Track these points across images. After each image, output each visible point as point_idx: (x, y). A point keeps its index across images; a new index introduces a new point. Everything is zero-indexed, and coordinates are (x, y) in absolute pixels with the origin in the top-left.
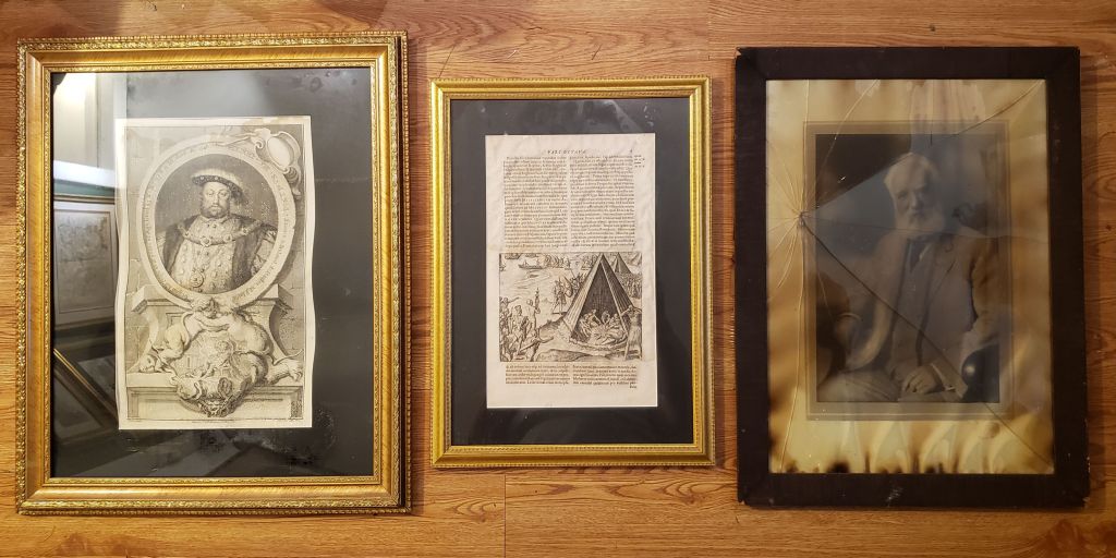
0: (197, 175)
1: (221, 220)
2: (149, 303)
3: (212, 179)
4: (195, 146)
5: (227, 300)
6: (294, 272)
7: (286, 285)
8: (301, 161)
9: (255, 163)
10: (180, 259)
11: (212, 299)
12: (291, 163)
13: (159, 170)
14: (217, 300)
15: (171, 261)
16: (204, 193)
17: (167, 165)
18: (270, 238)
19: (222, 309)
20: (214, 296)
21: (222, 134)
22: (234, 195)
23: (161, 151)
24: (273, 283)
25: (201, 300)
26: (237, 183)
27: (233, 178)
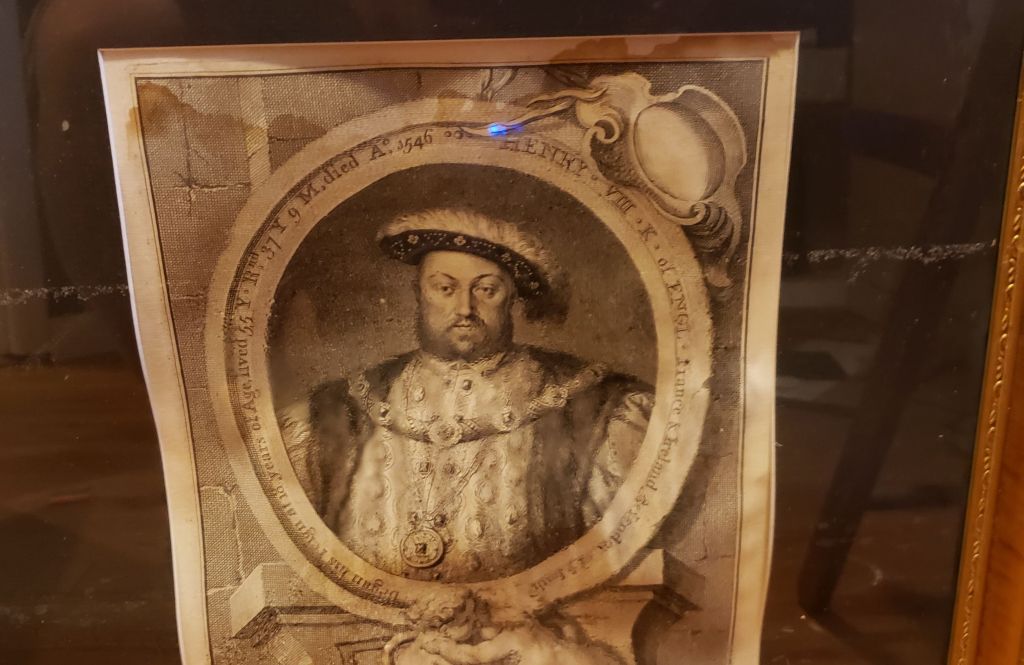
0: (395, 229)
1: (485, 365)
2: (283, 618)
3: (446, 242)
4: (385, 139)
5: (515, 594)
6: (713, 513)
7: (688, 551)
8: (745, 184)
9: (588, 190)
10: (363, 486)
11: (470, 595)
12: (713, 190)
13: (272, 221)
14: (484, 596)
15: (337, 495)
16: (425, 285)
17: (296, 203)
18: (632, 414)
19: (500, 616)
20: (475, 587)
21: (481, 98)
22: (522, 291)
23: (276, 162)
24: (651, 546)
25: (438, 599)
26: (528, 253)
27: (512, 239)
